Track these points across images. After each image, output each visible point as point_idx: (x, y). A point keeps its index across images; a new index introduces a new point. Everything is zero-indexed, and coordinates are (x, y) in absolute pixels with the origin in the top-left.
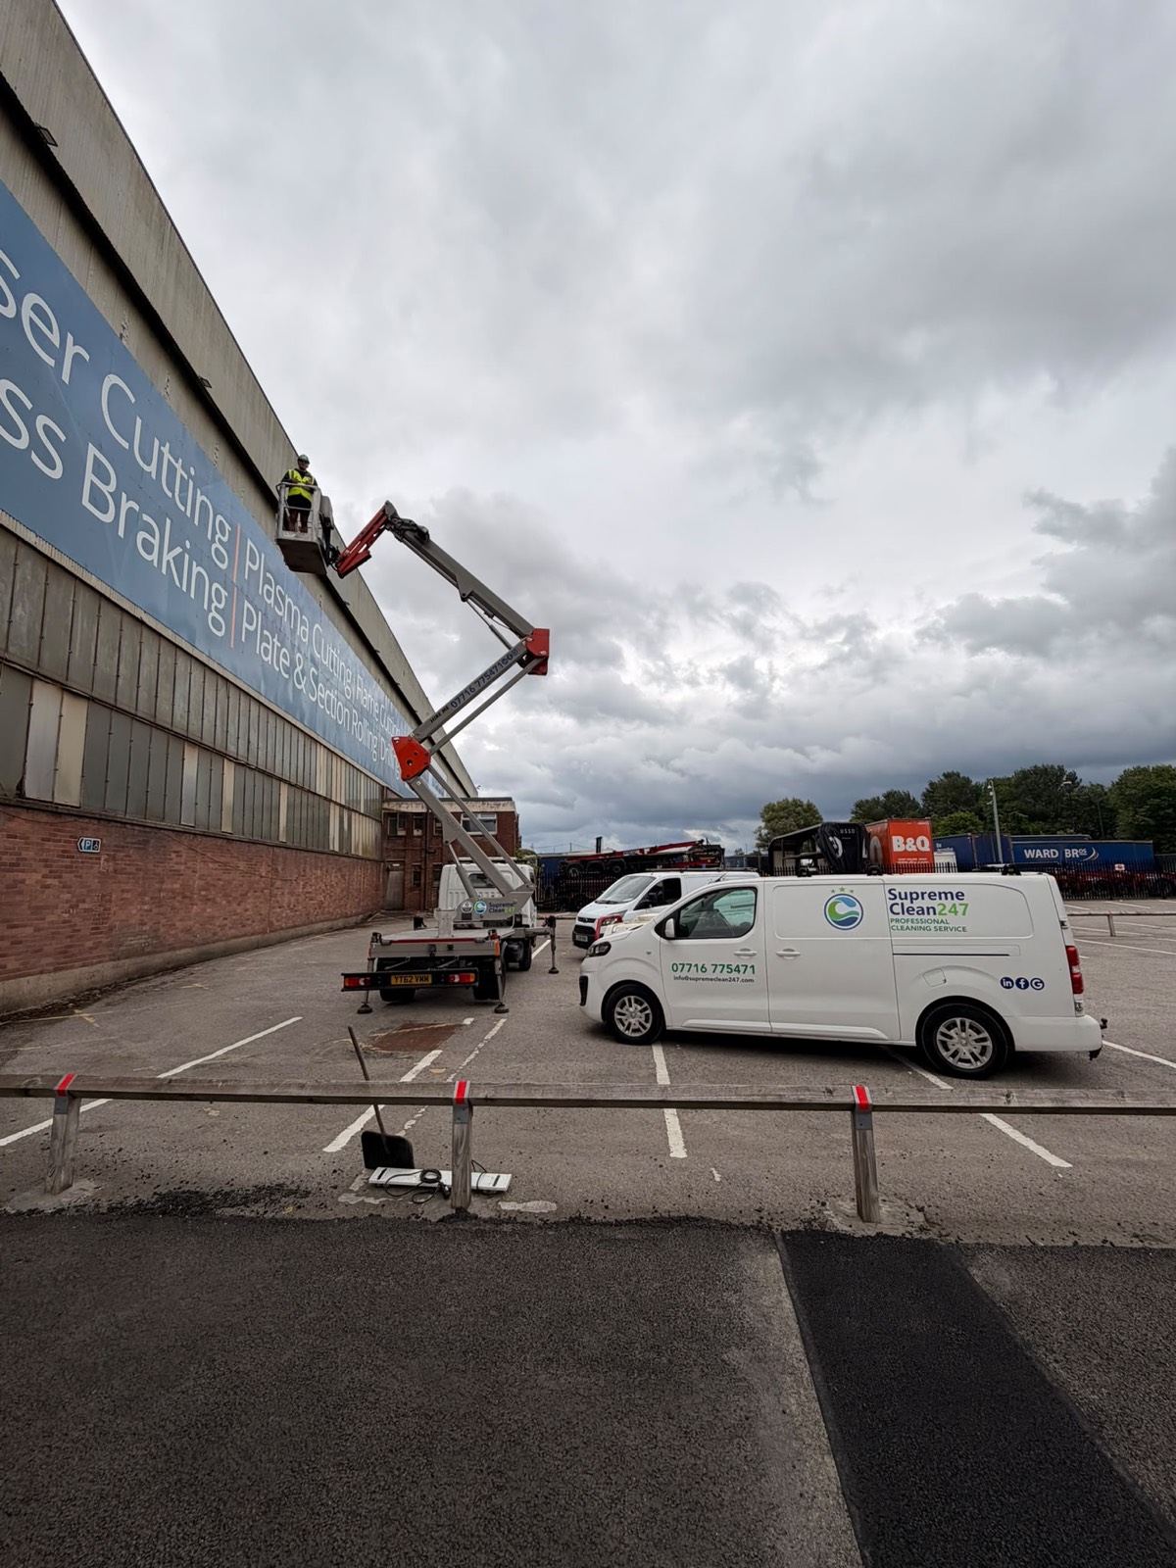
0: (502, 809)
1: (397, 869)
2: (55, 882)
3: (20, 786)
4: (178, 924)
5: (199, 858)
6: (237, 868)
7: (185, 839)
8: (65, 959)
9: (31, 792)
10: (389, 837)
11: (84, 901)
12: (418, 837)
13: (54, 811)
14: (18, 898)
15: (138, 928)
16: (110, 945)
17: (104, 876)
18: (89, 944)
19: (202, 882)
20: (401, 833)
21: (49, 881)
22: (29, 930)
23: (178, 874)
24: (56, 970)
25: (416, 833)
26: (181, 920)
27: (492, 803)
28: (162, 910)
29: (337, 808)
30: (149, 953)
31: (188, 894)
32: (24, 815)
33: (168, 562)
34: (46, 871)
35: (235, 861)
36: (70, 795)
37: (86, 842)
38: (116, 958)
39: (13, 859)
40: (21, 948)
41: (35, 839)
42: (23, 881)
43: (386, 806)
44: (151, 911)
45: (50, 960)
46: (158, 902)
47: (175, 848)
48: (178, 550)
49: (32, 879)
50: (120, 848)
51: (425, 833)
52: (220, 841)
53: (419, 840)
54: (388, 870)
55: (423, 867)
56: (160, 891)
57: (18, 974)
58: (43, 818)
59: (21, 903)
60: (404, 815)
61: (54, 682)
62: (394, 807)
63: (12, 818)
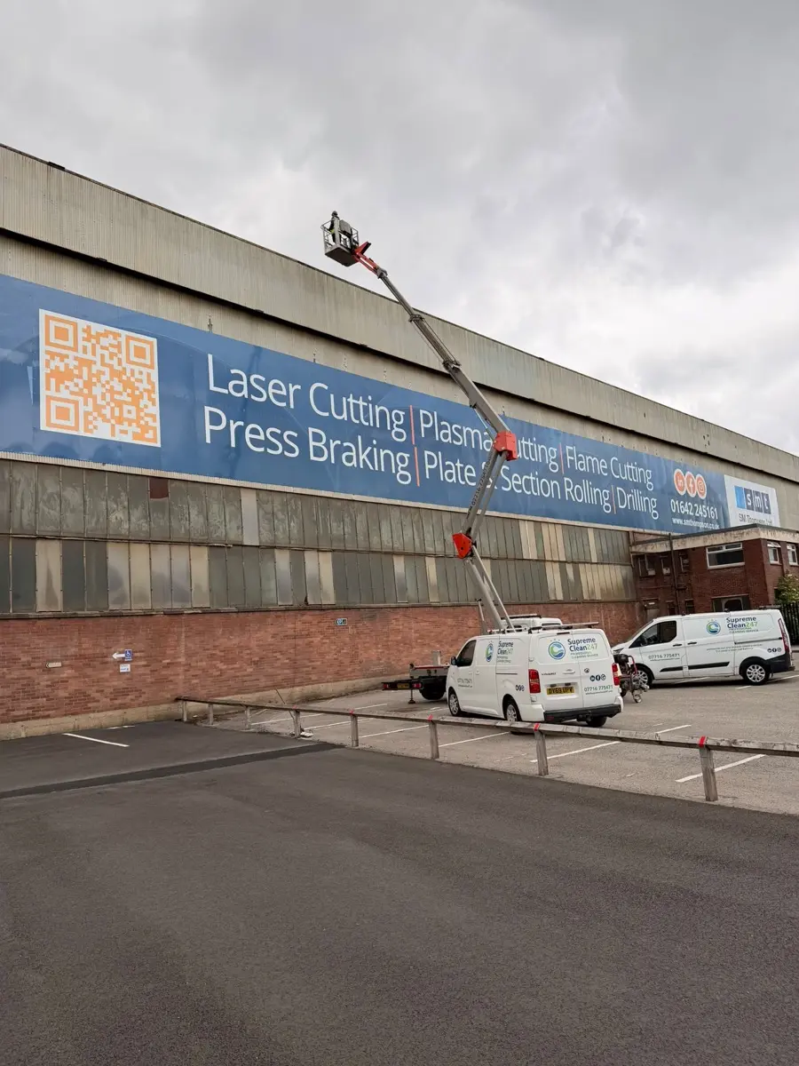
0: (746, 538)
1: (653, 607)
2: (327, 641)
3: (306, 600)
4: (404, 659)
5: (412, 621)
6: (445, 624)
7: (401, 612)
8: (339, 676)
9: (310, 602)
10: (640, 578)
11: (343, 649)
12: (667, 575)
13: (320, 608)
14: (312, 649)
15: (376, 662)
16: (361, 670)
17: (352, 637)
18: (349, 669)
19: (417, 635)
20: (652, 573)
21: (324, 641)
22: (319, 663)
23: (399, 631)
24: (334, 681)
25: (666, 571)
26: (406, 657)
27: (735, 532)
28: (391, 652)
29: (557, 565)
30: (385, 675)
31: (408, 642)
32: (309, 613)
33: (364, 460)
34: (321, 636)
35: (443, 619)
36: (330, 598)
37: (340, 621)
38: (365, 676)
39: (306, 632)
40: (315, 670)
41: (315, 622)
42: (312, 642)
43: (633, 549)
44: (383, 652)
45: (330, 677)
46: (387, 647)
47: (396, 617)
48: (369, 448)
49: (317, 640)
50: (359, 621)
51: (672, 570)
52: (427, 609)
53: (668, 578)
54: (646, 609)
55: (675, 603)
56: (387, 641)
57: (318, 682)
58: (317, 612)
59: (312, 652)
60: (652, 556)
61: (313, 549)
62: (641, 549)
63: (303, 615)
